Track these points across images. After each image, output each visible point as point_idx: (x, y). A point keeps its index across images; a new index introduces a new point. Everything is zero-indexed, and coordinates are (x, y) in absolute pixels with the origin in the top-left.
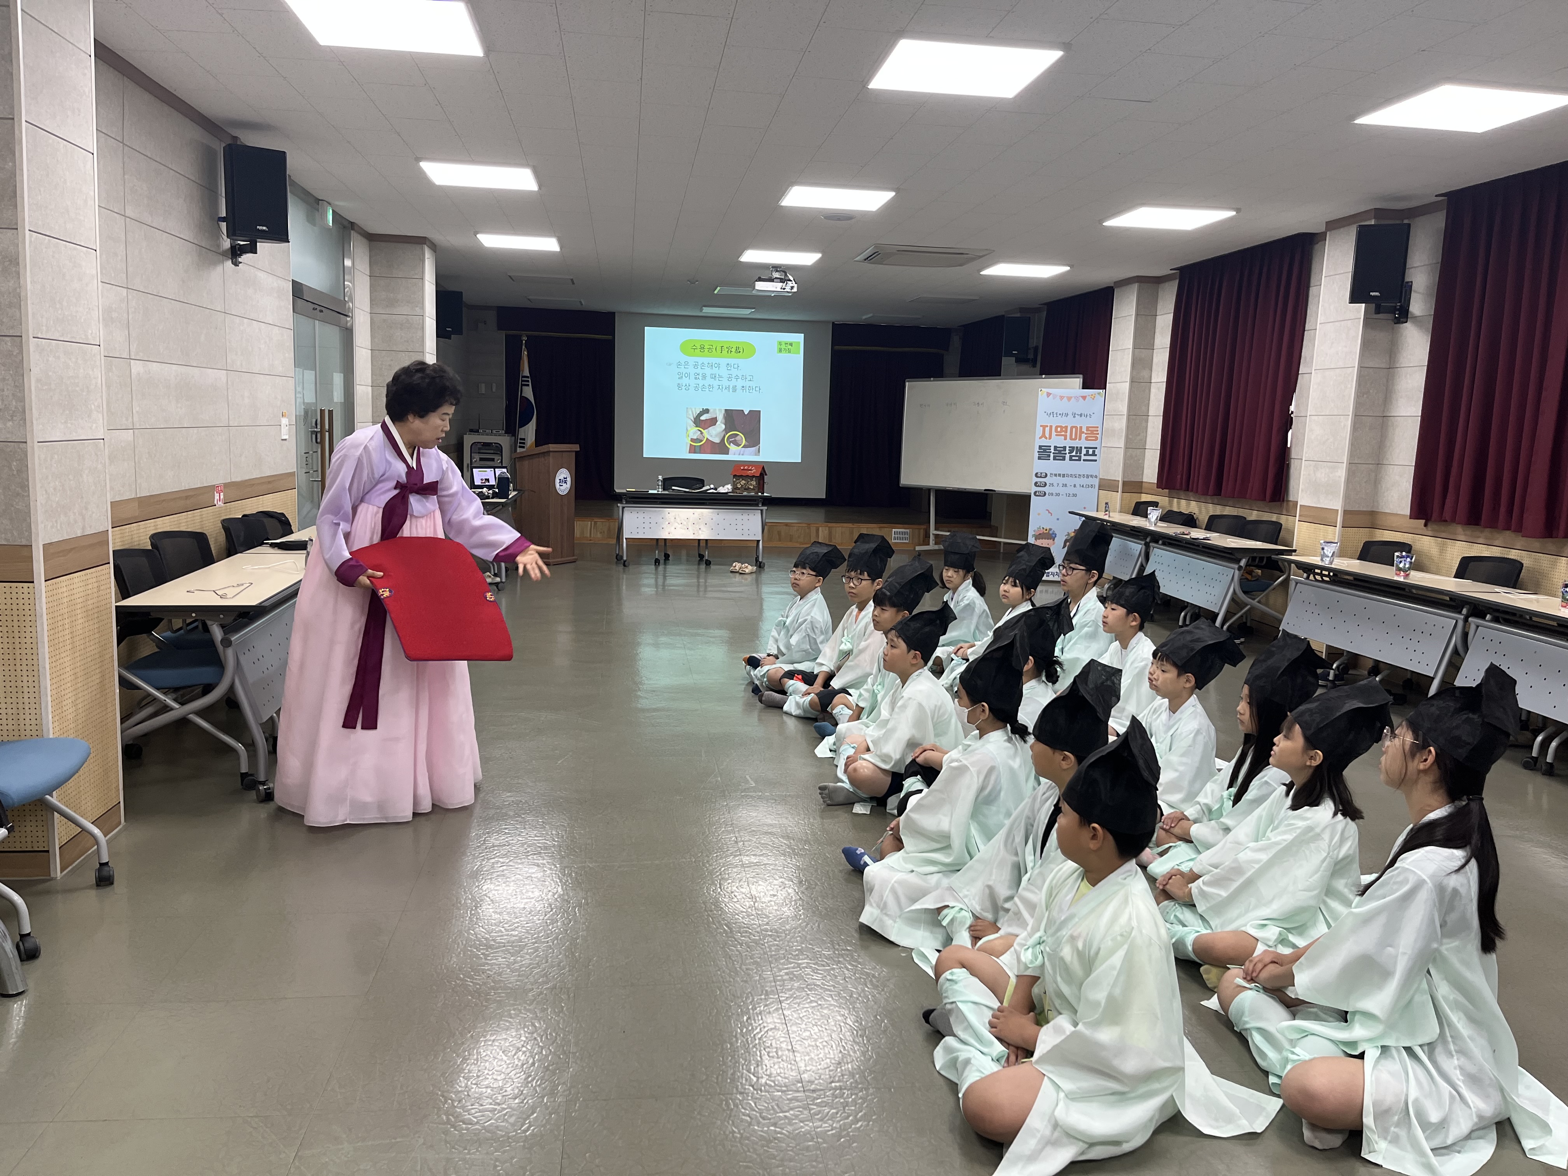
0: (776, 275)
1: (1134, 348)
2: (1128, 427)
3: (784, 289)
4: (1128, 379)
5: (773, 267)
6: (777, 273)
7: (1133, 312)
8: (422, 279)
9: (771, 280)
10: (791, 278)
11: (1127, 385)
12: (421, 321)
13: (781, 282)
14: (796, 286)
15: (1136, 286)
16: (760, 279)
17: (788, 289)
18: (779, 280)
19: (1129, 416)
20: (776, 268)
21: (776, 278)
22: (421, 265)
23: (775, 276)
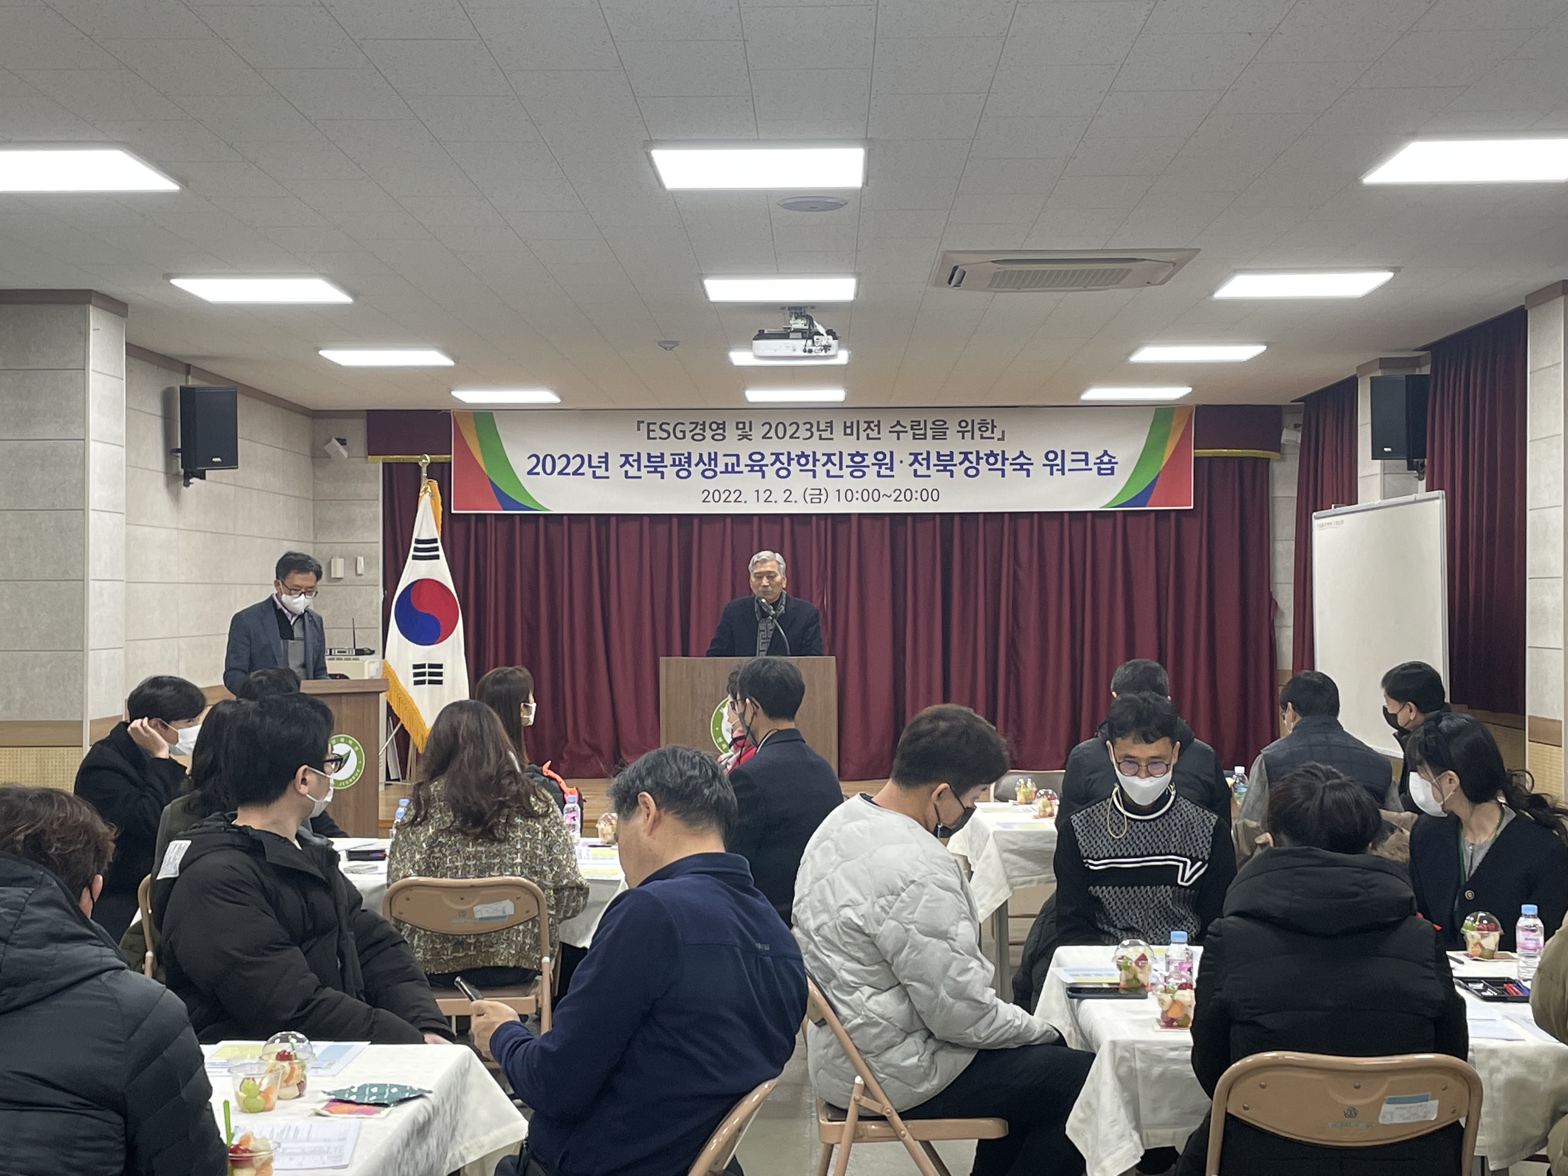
0: (798, 324)
3: (810, 351)
4: (1561, 500)
5: (790, 309)
6: (799, 321)
8: (84, 369)
9: (784, 335)
10: (823, 329)
11: (1560, 513)
12: (81, 451)
13: (803, 338)
14: (835, 343)
16: (762, 335)
17: (818, 351)
18: (799, 335)
20: (799, 310)
21: (796, 331)
22: (82, 344)
23: (794, 326)
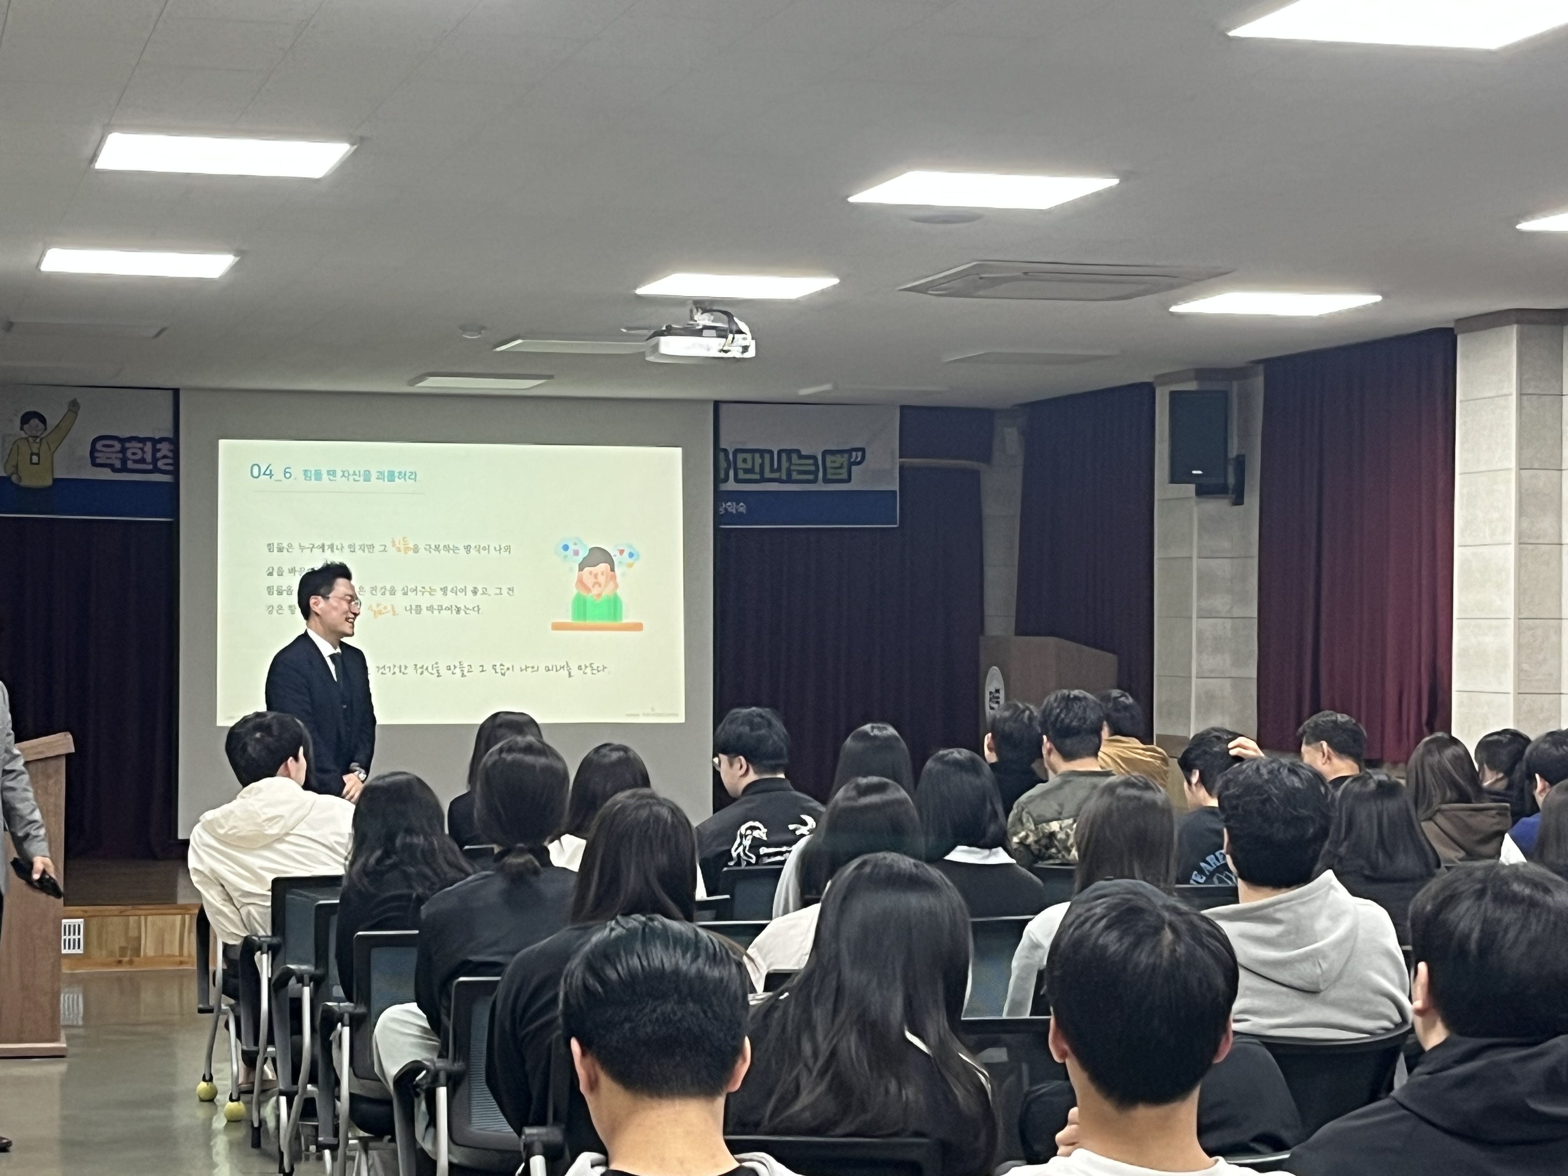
0: (708, 320)
1: (1521, 468)
2: (1519, 647)
3: (726, 352)
4: (1511, 537)
5: (697, 303)
6: (706, 315)
7: (1512, 387)
9: (699, 333)
10: (743, 326)
11: (1510, 552)
13: (719, 336)
14: (752, 345)
16: (670, 331)
17: (735, 351)
18: (713, 332)
19: (1519, 619)
20: (706, 305)
21: (706, 327)
23: (705, 323)
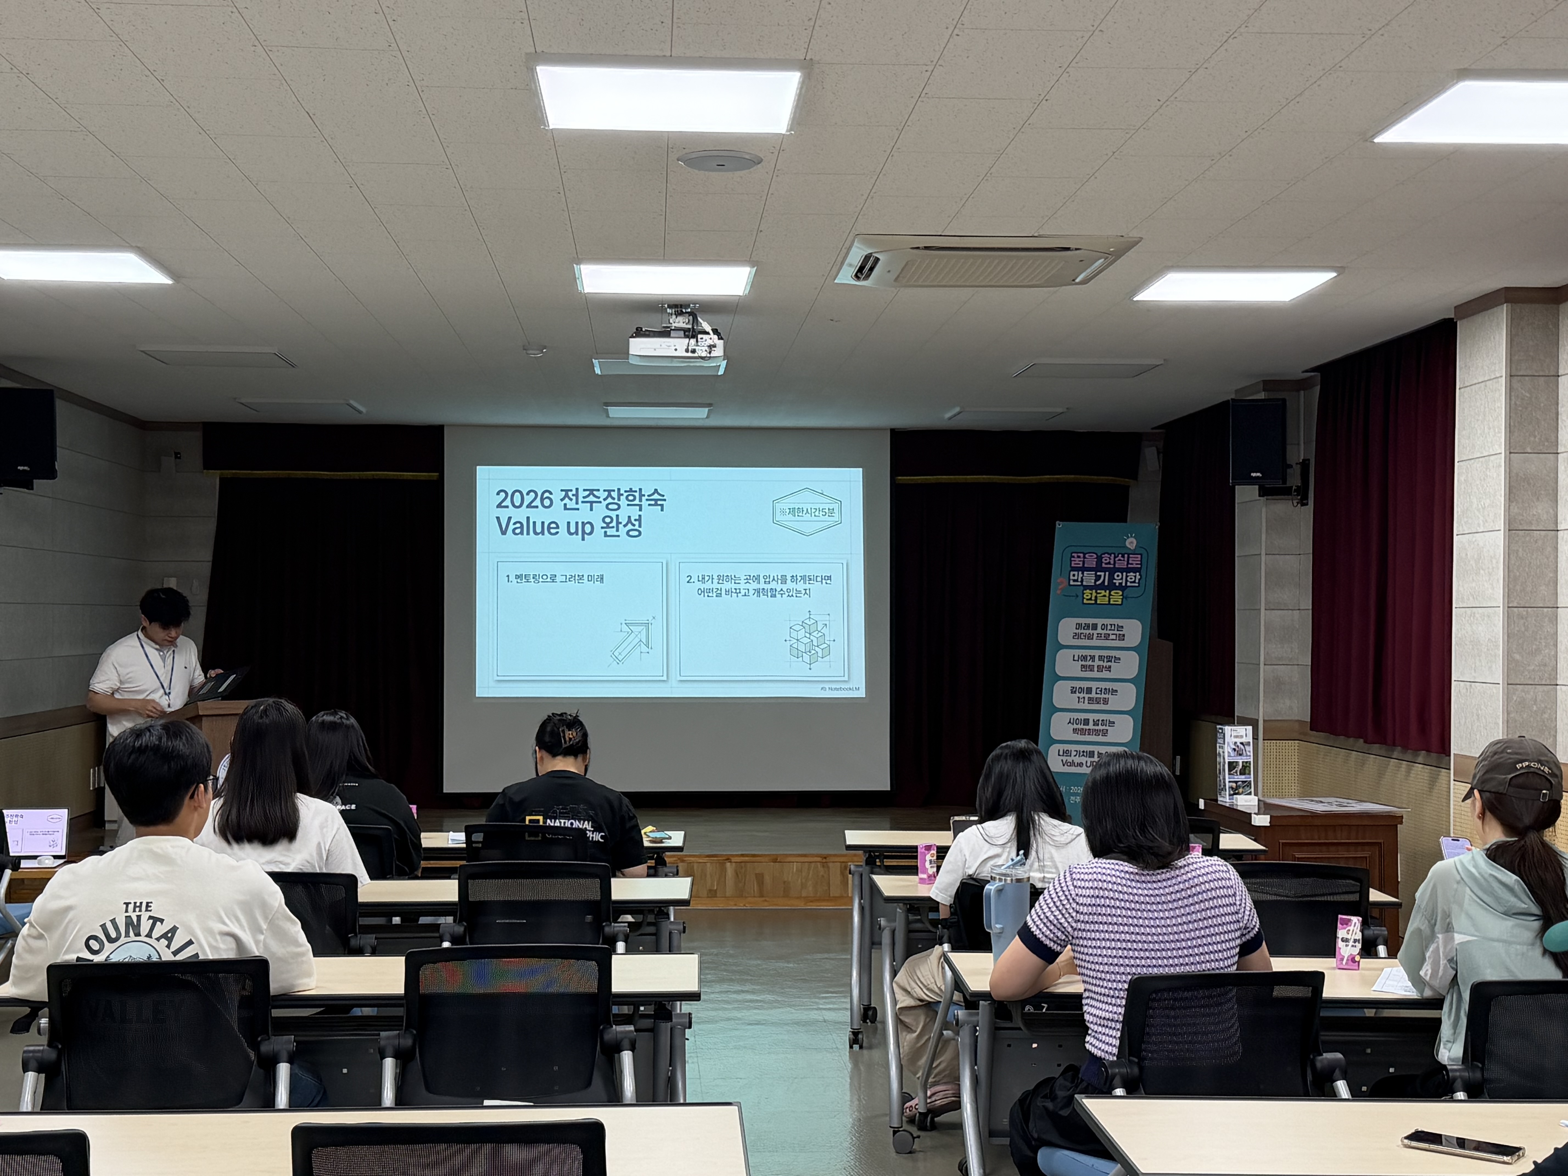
0: (680, 322)
1: (1511, 452)
2: (1509, 636)
3: (694, 351)
4: (1501, 524)
5: (670, 307)
6: (680, 318)
7: (1501, 369)
9: (665, 333)
10: (708, 327)
11: (1499, 538)
13: (686, 336)
14: (720, 344)
15: (1503, 312)
16: (639, 333)
17: (702, 352)
18: (682, 334)
19: (1509, 607)
20: (679, 307)
21: (677, 329)
23: (676, 325)
